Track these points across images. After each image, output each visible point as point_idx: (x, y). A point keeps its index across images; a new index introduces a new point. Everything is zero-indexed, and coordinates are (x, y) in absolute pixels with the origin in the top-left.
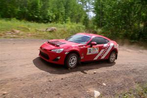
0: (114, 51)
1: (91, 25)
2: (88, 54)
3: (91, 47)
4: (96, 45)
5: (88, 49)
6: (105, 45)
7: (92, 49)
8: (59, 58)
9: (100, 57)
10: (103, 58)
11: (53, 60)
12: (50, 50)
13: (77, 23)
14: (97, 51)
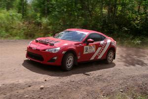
1: (30, 12)
2: (85, 53)
5: (85, 47)
6: (102, 42)
8: (55, 58)
9: (97, 56)
11: (49, 61)
12: (45, 50)
13: (8, 9)
14: (94, 49)
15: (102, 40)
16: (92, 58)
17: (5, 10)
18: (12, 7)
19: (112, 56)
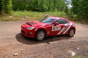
0: (73, 28)
2: (53, 30)
3: (55, 26)
4: (58, 24)
5: (53, 27)
6: (66, 25)
7: (55, 27)
8: (31, 33)
9: (62, 33)
10: (64, 33)
15: (66, 23)
16: (59, 34)
17: (60, 12)
18: (62, 11)
19: (73, 33)
